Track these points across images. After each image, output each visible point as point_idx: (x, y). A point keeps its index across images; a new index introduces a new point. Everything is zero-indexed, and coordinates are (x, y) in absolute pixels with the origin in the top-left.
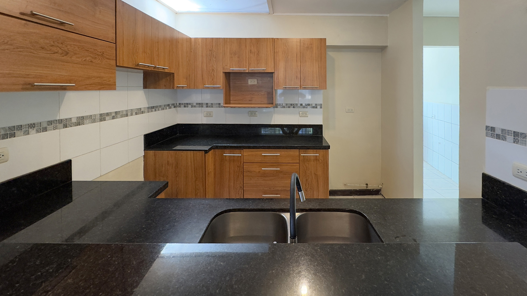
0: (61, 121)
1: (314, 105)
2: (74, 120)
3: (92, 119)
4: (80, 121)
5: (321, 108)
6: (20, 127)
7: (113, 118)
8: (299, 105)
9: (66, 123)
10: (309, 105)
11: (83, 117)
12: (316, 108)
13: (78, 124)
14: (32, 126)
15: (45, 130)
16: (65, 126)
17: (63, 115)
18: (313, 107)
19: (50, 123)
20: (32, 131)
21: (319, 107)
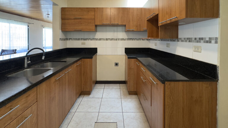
0: (95, 39)
1: (208, 39)
2: (99, 39)
3: (104, 39)
4: (100, 39)
5: (216, 42)
6: (87, 39)
7: (111, 40)
8: (193, 39)
9: (97, 39)
10: (202, 39)
11: (101, 39)
12: (210, 42)
13: (99, 40)
14: (90, 39)
15: (92, 40)
16: (96, 40)
17: (96, 37)
18: (207, 42)
19: (93, 39)
20: (90, 40)
21: (213, 41)
